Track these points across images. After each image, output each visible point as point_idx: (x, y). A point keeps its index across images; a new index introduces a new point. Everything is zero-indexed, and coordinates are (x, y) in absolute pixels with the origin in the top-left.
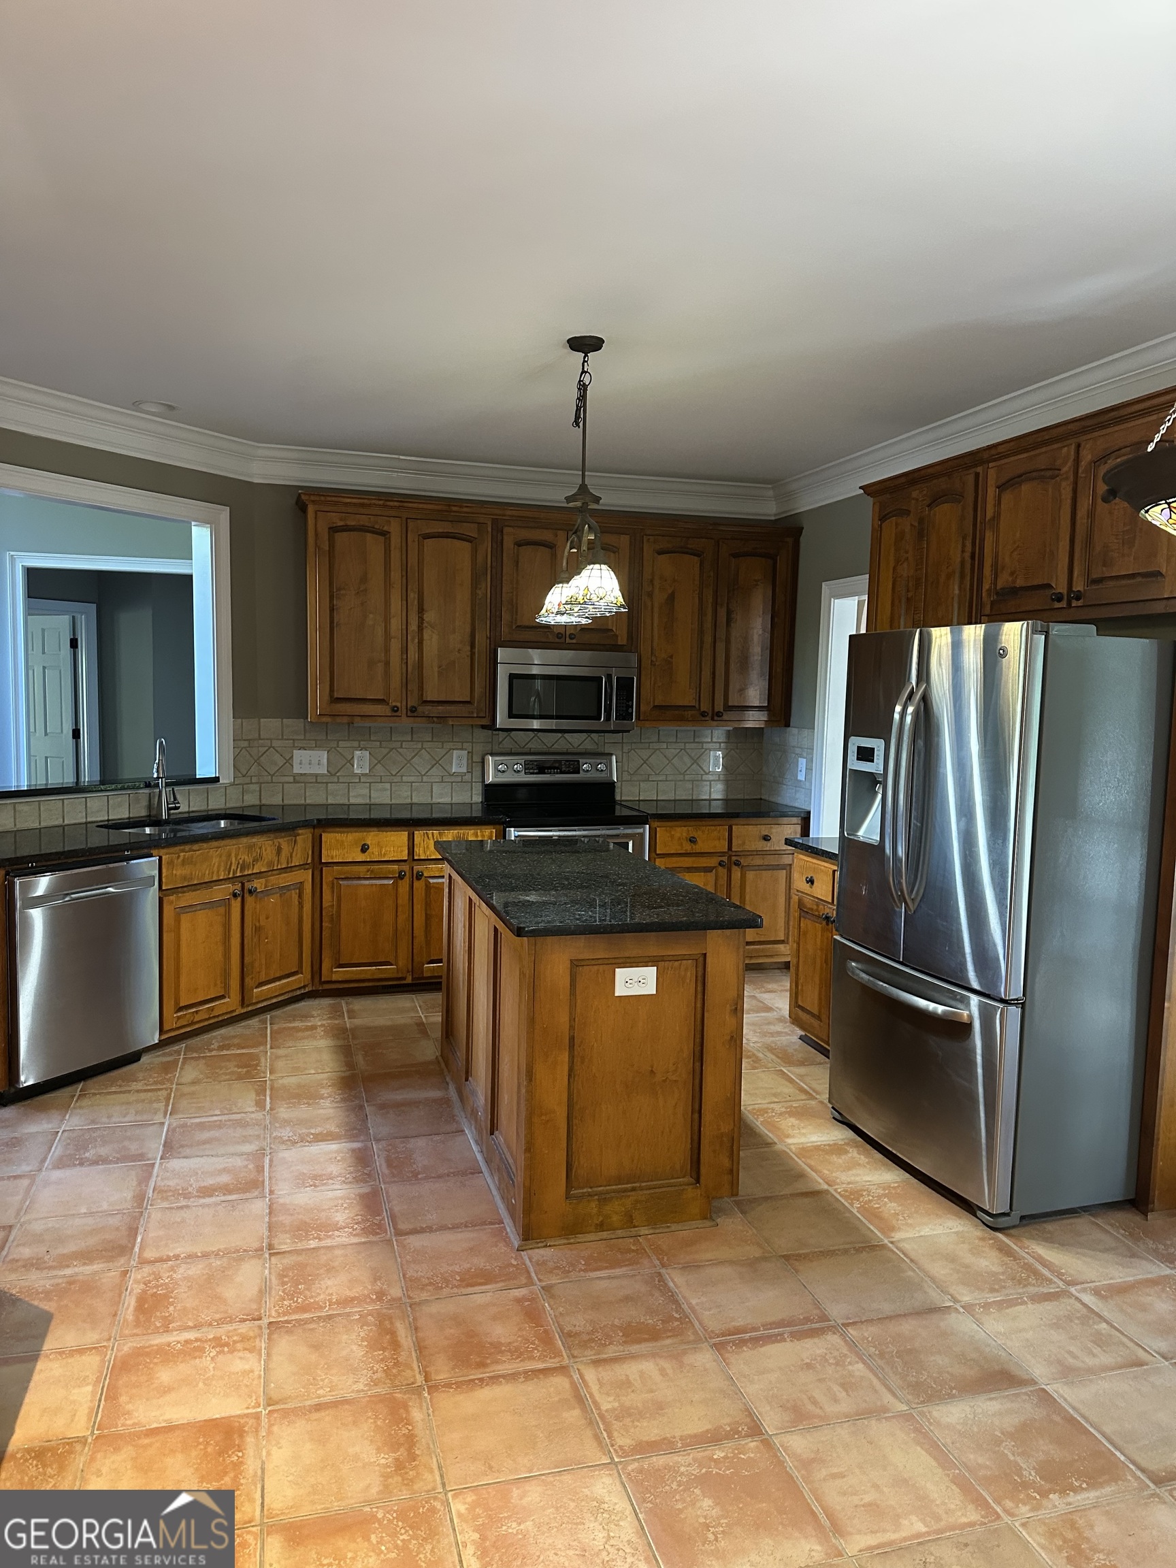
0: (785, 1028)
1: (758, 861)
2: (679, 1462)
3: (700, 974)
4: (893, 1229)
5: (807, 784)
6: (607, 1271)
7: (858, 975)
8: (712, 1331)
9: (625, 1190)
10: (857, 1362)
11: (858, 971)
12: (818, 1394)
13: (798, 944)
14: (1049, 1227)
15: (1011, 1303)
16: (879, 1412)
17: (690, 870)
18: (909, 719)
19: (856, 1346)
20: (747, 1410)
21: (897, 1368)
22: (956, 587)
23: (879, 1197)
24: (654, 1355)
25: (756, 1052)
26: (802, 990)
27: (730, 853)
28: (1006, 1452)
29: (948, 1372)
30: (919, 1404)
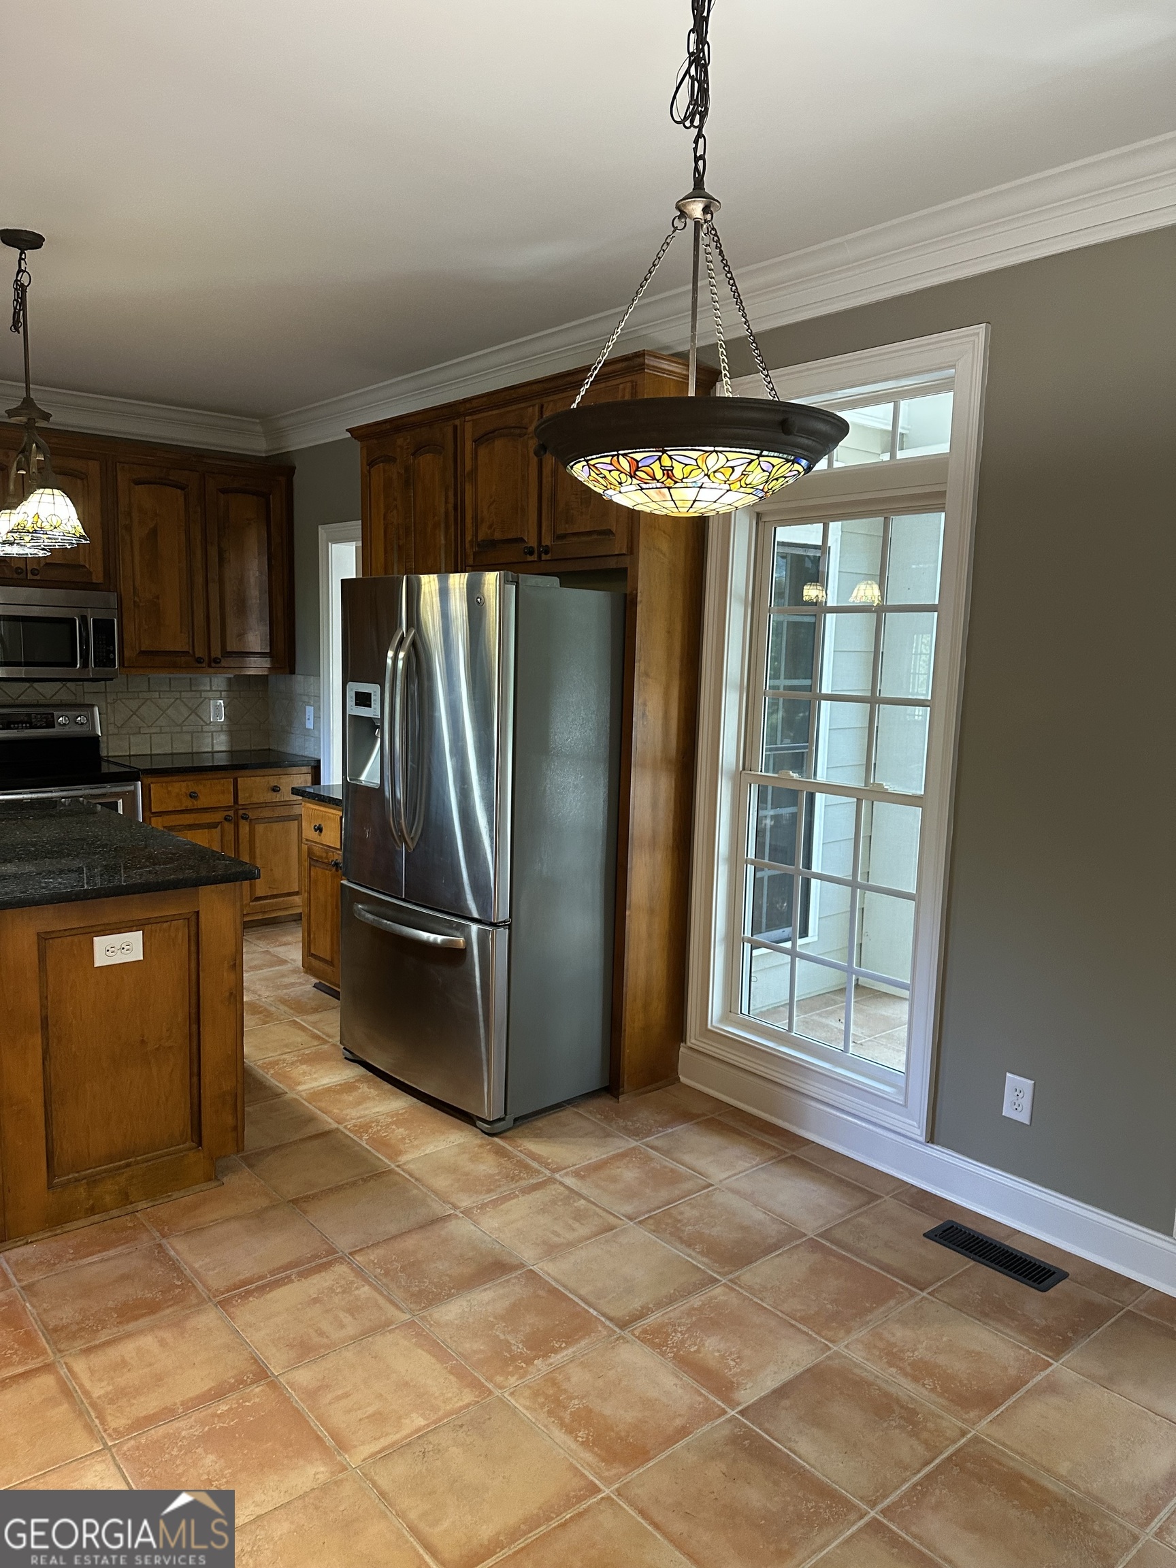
0: (299, 978)
1: (267, 813)
2: (179, 1428)
3: (193, 933)
4: (400, 1153)
5: (316, 732)
6: (99, 1255)
7: (364, 916)
8: (216, 1290)
9: (119, 1168)
10: (363, 1286)
11: (363, 913)
12: (325, 1326)
13: (309, 893)
14: (540, 1123)
15: (505, 1199)
16: (383, 1327)
17: (191, 827)
18: (400, 664)
19: (363, 1270)
20: (253, 1358)
21: (400, 1282)
22: (442, 538)
23: (388, 1126)
24: (151, 1329)
25: (268, 1007)
26: (314, 938)
27: (236, 806)
28: (497, 1333)
29: (447, 1275)
30: (420, 1310)
